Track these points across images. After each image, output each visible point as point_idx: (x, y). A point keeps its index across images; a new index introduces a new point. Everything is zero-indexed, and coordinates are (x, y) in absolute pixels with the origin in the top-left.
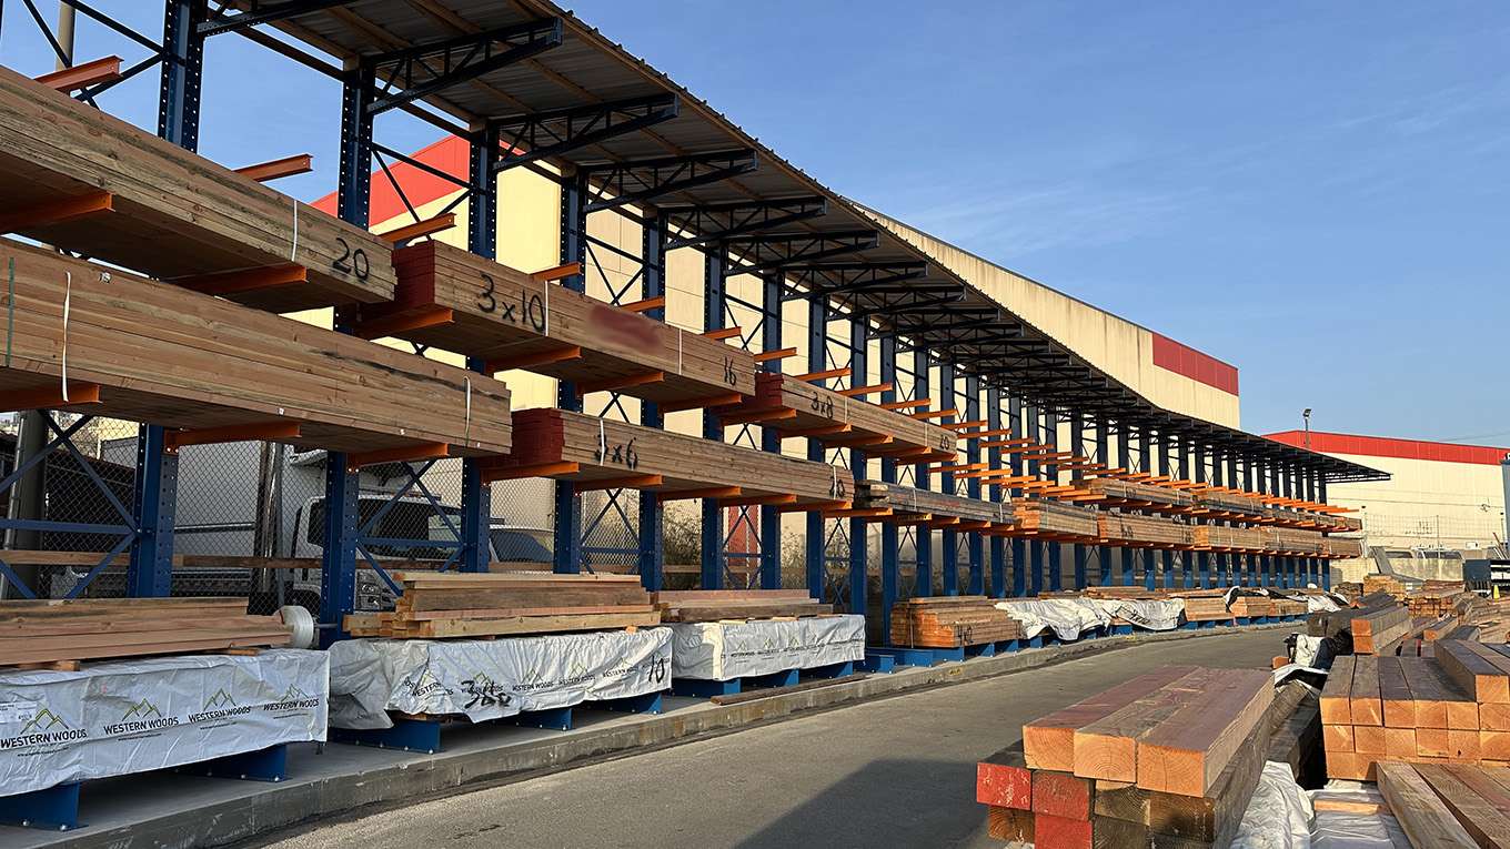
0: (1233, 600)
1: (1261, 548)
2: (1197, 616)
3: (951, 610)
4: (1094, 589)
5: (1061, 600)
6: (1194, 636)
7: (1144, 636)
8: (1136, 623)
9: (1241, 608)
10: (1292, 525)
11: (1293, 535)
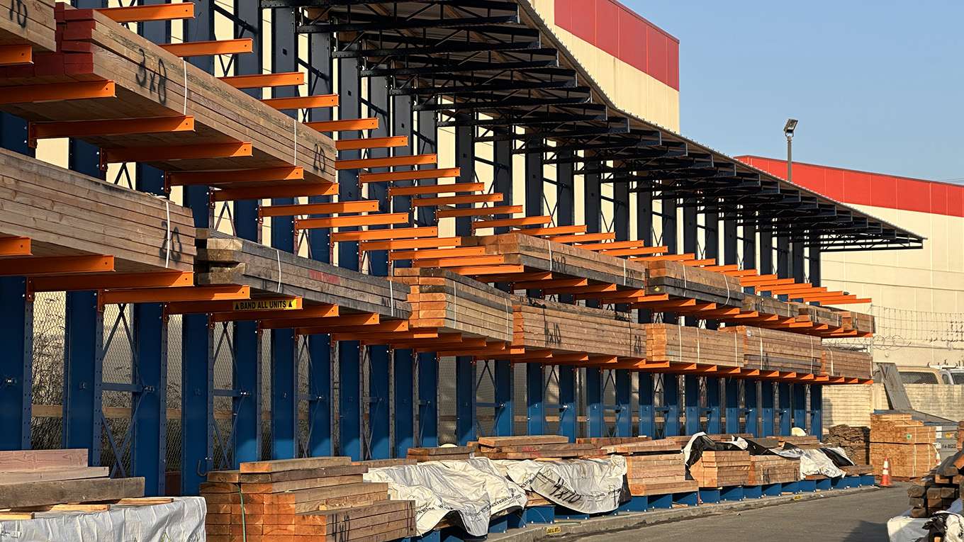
0: (695, 457)
1: (737, 364)
2: (649, 487)
3: (307, 484)
4: (490, 441)
5: (449, 463)
6: (643, 524)
7: (572, 525)
8: (560, 502)
9: (707, 473)
10: (780, 325)
11: (781, 342)
